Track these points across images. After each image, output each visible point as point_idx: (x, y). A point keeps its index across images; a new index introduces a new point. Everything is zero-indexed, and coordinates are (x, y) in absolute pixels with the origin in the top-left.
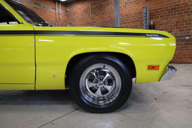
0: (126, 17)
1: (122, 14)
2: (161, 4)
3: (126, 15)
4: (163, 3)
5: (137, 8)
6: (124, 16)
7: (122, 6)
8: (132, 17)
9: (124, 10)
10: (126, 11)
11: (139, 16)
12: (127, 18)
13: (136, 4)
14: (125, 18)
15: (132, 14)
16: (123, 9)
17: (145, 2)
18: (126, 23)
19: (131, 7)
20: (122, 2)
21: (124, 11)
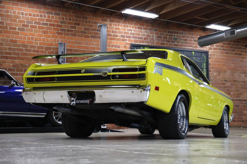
0: (24, 48)
1: (16, 41)
2: (78, 45)
3: (24, 46)
4: (81, 44)
5: (44, 40)
6: (19, 46)
7: (17, 27)
8: (34, 51)
9: (20, 35)
10: (25, 38)
11: (47, 52)
12: (26, 50)
13: (42, 32)
14: (22, 50)
15: (34, 47)
16: (18, 33)
17: (56, 35)
18: (23, 59)
19: (34, 35)
20: (17, 20)
21: (21, 38)
